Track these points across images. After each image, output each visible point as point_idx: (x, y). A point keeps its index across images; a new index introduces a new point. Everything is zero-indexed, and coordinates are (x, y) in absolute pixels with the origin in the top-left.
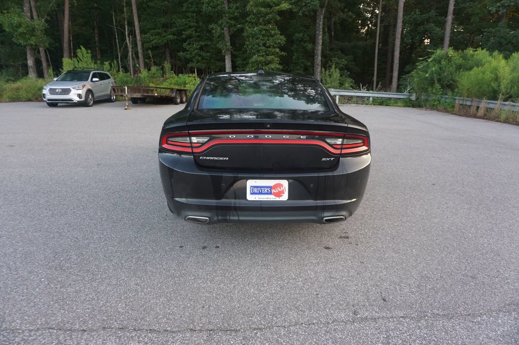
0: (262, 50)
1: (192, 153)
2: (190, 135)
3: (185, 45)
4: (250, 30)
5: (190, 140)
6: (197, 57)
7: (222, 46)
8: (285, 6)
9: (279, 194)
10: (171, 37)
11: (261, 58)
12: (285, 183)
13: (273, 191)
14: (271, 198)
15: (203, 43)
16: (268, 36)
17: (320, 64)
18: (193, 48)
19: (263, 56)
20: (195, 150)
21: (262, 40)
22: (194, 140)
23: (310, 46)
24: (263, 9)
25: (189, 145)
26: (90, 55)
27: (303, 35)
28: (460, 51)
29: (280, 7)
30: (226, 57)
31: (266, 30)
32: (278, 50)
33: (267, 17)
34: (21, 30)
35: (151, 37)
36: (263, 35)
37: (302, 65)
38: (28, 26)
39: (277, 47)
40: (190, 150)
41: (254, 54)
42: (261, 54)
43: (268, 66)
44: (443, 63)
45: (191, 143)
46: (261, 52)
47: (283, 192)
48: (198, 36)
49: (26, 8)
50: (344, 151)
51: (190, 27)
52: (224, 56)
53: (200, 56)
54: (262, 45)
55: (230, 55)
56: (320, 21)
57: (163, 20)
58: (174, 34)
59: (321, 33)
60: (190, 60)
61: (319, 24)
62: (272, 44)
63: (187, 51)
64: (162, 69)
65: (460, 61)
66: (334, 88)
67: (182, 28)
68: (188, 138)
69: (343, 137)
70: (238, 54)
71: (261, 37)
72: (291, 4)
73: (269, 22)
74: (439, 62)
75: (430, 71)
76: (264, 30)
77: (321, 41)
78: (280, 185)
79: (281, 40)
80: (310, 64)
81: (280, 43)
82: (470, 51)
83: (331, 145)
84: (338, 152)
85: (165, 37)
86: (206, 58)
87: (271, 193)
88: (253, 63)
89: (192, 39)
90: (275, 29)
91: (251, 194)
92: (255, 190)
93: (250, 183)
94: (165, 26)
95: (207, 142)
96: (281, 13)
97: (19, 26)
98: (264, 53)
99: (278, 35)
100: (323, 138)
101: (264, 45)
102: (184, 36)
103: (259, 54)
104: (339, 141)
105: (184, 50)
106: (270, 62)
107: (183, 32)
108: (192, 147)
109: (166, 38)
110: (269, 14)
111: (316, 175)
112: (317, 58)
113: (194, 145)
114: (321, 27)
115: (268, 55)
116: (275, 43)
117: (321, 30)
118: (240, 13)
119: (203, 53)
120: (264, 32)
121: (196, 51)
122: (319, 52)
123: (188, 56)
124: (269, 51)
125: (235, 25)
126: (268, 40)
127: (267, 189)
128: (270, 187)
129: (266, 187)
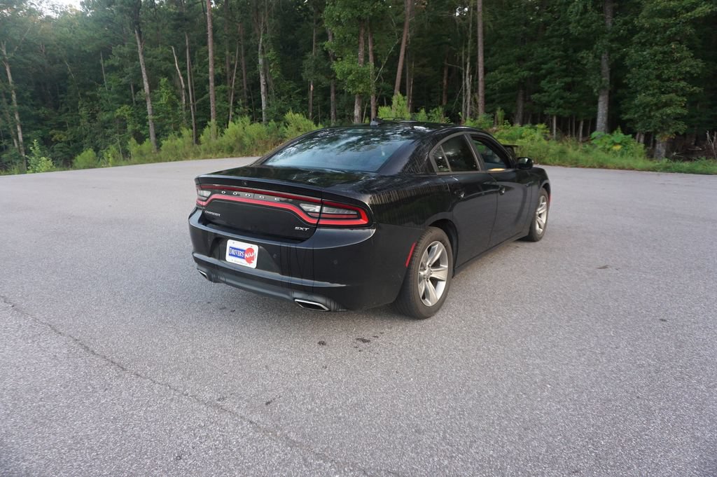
0: (653, 86)
1: (202, 207)
2: (202, 188)
3: (543, 83)
6: (558, 100)
7: (594, 82)
8: (704, 10)
9: (249, 260)
10: (526, 73)
11: (649, 99)
12: (256, 248)
13: (246, 255)
14: (244, 263)
15: (568, 80)
16: (667, 62)
18: (553, 88)
19: (653, 95)
21: (654, 69)
26: (406, 102)
30: (601, 99)
31: (664, 53)
33: (668, 32)
34: (350, 77)
35: (499, 75)
36: (659, 62)
38: (358, 73)
39: (682, 80)
41: (640, 92)
42: (651, 92)
43: (660, 111)
46: (651, 88)
47: (252, 258)
48: (564, 71)
49: (361, 52)
50: (322, 222)
51: (554, 58)
52: (598, 97)
53: (562, 98)
54: (654, 77)
55: (607, 96)
57: (517, 51)
58: (531, 70)
60: (547, 105)
62: (673, 75)
63: (545, 92)
64: (493, 117)
67: (541, 60)
69: (322, 204)
70: (626, 93)
71: (654, 65)
73: (670, 40)
76: (661, 53)
78: (251, 250)
81: (689, 72)
83: (306, 212)
84: (315, 221)
85: (517, 74)
86: (571, 100)
87: (243, 258)
88: (636, 106)
89: (554, 75)
90: (682, 49)
91: (230, 255)
92: (233, 252)
93: (230, 243)
94: (521, 59)
95: (210, 196)
96: (695, 22)
97: (350, 73)
98: (656, 91)
99: (688, 59)
100: (297, 201)
101: (659, 77)
102: (543, 71)
103: (648, 92)
104: (317, 209)
105: (540, 91)
106: (666, 105)
107: (543, 66)
108: (202, 200)
109: (519, 75)
110: (672, 27)
111: (278, 244)
113: (204, 198)
115: (663, 93)
116: (680, 73)
118: (628, 30)
119: (567, 94)
120: (660, 57)
121: (558, 91)
123: (545, 99)
124: (668, 87)
125: (619, 49)
126: (667, 69)
127: (242, 252)
128: (244, 251)
129: (242, 250)
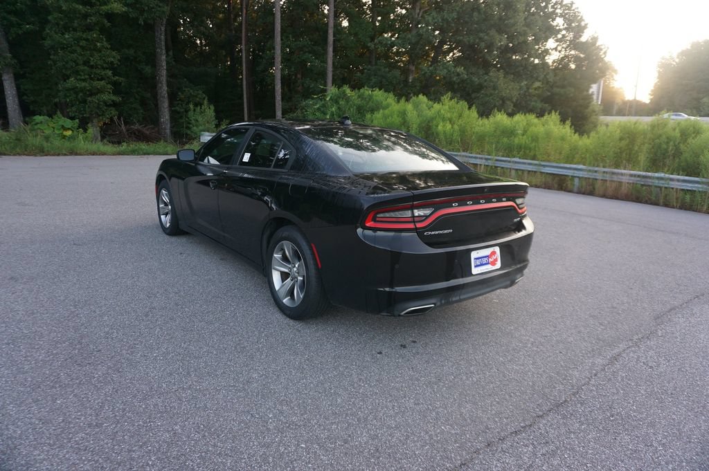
0: (82, 71)
1: (416, 230)
2: (412, 208)
4: (57, 37)
5: (413, 213)
8: (117, 7)
9: (493, 263)
12: (497, 249)
13: (490, 260)
14: (489, 268)
16: (91, 50)
17: (166, 95)
19: (85, 80)
20: (418, 225)
21: (81, 55)
22: (417, 213)
23: (148, 70)
24: (81, 7)
25: (411, 219)
27: (135, 52)
28: (357, 91)
29: (109, 7)
30: (6, 77)
31: (87, 40)
32: (110, 73)
33: (89, 20)
36: (83, 48)
37: (137, 97)
39: (107, 68)
40: (411, 226)
42: (82, 77)
43: (96, 97)
44: (342, 102)
45: (413, 216)
46: (82, 74)
47: (496, 260)
54: (81, 62)
55: (11, 75)
56: (161, 34)
59: (164, 52)
61: (160, 39)
62: (99, 62)
65: (358, 102)
66: (208, 131)
68: (410, 211)
71: (79, 50)
72: (126, 5)
73: (89, 28)
74: (337, 102)
75: (329, 112)
76: (84, 39)
77: (164, 64)
79: (114, 57)
80: (149, 95)
81: (112, 63)
82: (366, 91)
83: (518, 206)
87: (488, 263)
90: (102, 39)
91: (475, 267)
92: (477, 263)
95: (431, 214)
96: (110, 16)
98: (87, 77)
99: (108, 50)
101: (86, 63)
103: (79, 77)
106: (100, 91)
108: (414, 222)
110: (91, 16)
112: (161, 88)
113: (416, 219)
114: (163, 43)
115: (94, 80)
116: (105, 62)
117: (164, 48)
120: (83, 43)
122: (164, 79)
124: (96, 74)
126: (92, 56)
127: (486, 259)
128: (488, 256)
129: (485, 257)
